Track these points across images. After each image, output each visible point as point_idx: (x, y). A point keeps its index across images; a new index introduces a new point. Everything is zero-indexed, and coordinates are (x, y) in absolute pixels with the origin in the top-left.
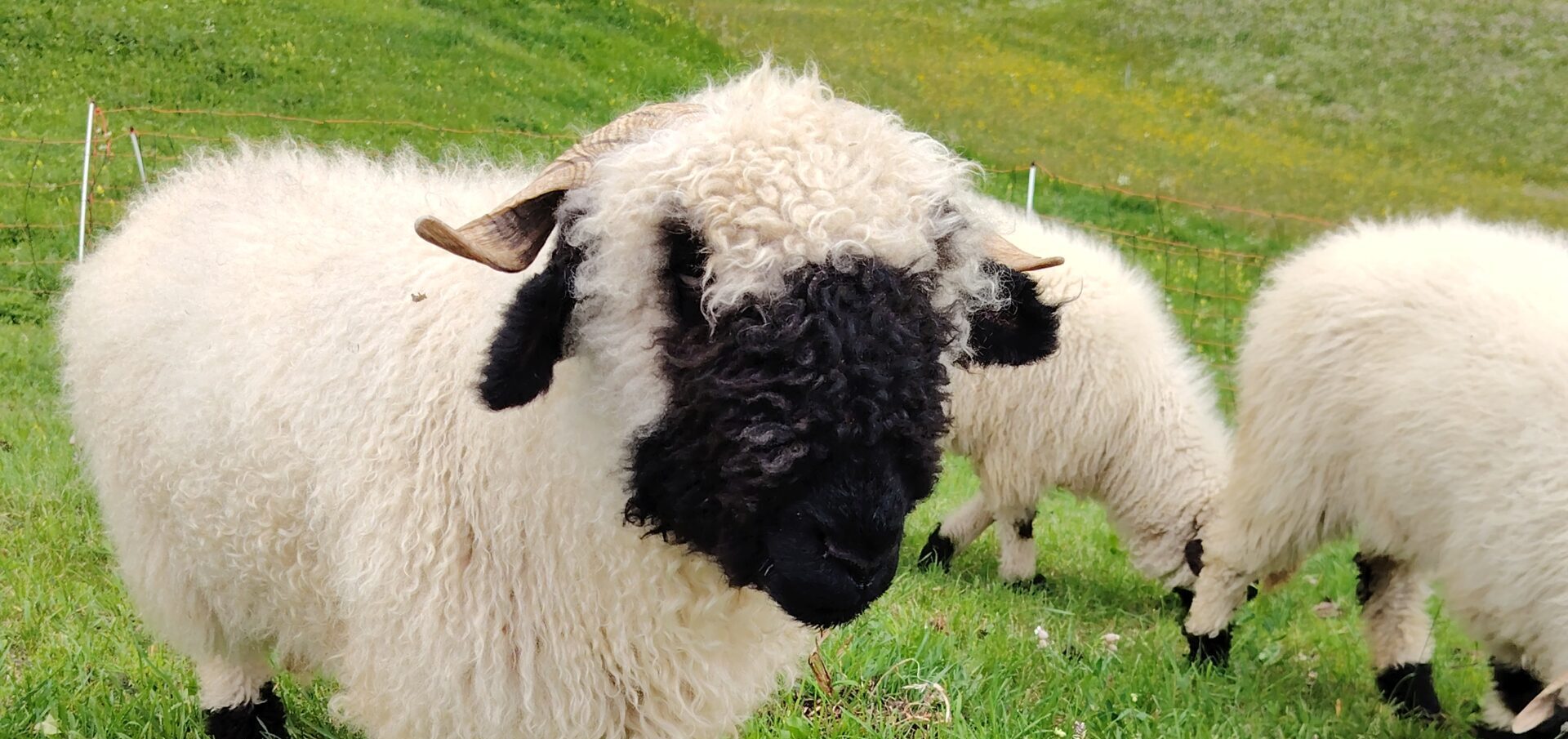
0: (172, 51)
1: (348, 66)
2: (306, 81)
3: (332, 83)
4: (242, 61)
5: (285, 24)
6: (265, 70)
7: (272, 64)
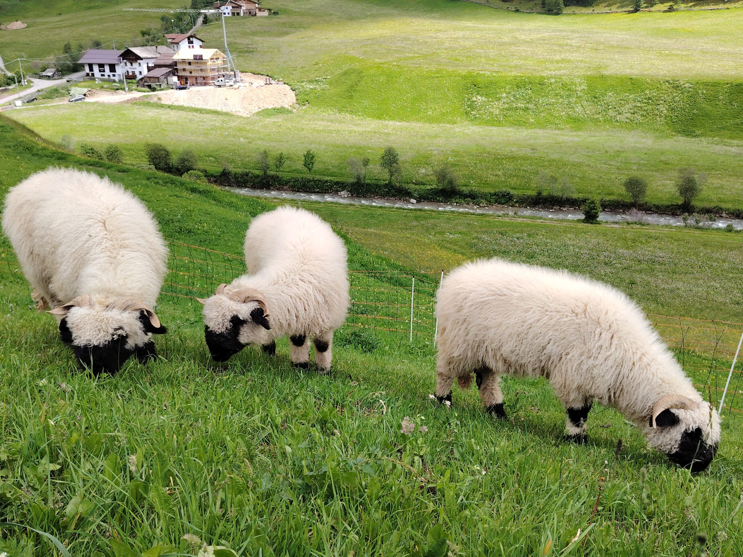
0: (165, 222)
1: (224, 232)
2: (209, 235)
3: (217, 237)
4: (188, 227)
5: (205, 218)
6: (195, 231)
7: (198, 229)
